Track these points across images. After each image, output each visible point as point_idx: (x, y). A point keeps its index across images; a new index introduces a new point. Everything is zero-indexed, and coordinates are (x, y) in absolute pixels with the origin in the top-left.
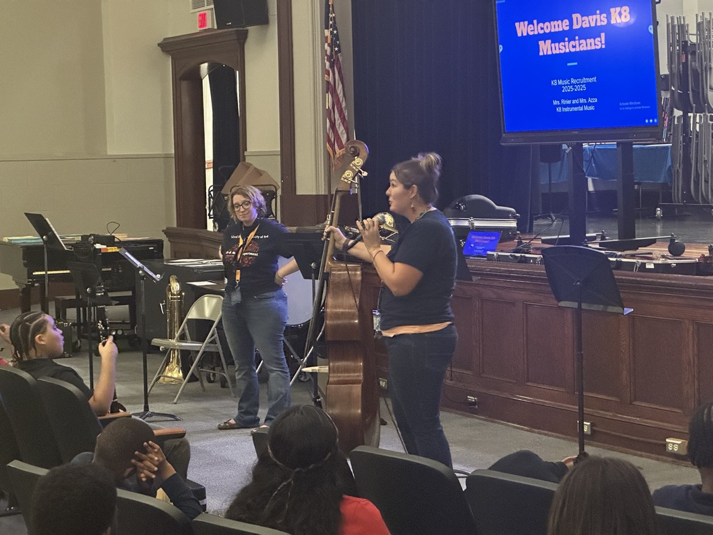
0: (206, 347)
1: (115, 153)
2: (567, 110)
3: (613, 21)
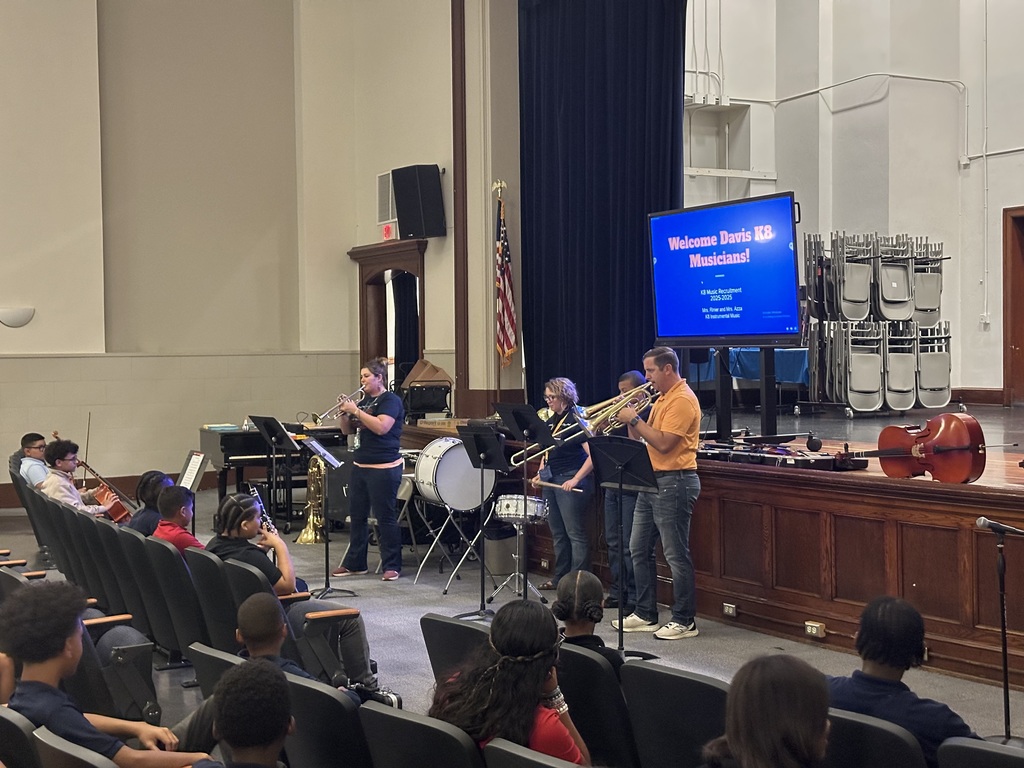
1: (307, 350)
2: (714, 317)
3: (757, 239)
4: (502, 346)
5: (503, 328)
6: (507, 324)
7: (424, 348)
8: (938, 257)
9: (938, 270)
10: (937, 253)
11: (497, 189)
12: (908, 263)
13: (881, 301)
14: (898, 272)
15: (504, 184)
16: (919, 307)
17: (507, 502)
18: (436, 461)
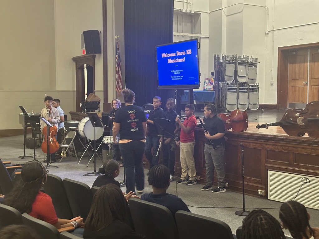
0: (70, 146)
2: (175, 79)
3: (187, 54)
4: (118, 89)
6: (119, 82)
7: (95, 90)
8: (256, 62)
9: (256, 67)
10: (256, 61)
11: (116, 38)
12: (246, 64)
13: (237, 76)
14: (243, 67)
15: (118, 37)
16: (250, 78)
17: (107, 138)
18: (84, 124)
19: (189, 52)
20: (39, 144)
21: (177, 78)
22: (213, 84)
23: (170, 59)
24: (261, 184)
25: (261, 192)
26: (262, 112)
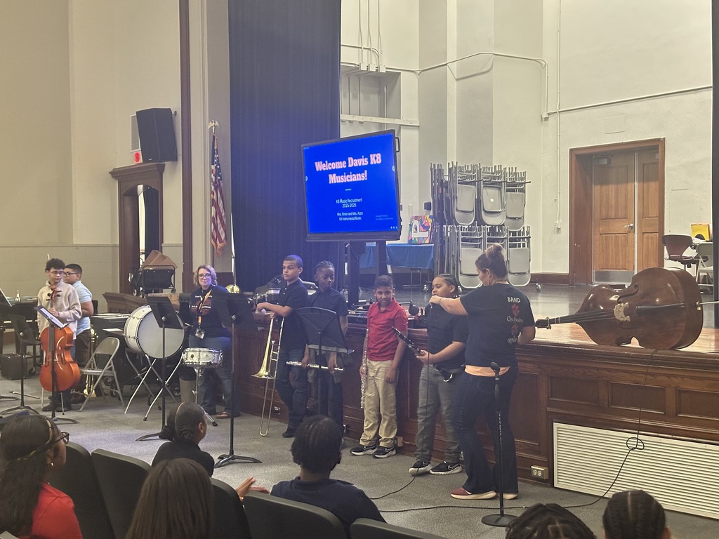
0: (104, 373)
1: (79, 243)
2: (345, 219)
3: (372, 163)
4: (215, 241)
5: (216, 228)
6: (219, 225)
7: (163, 242)
8: (523, 181)
9: (523, 191)
10: (522, 179)
11: (212, 127)
12: (502, 186)
13: (483, 212)
14: (495, 192)
15: (217, 124)
16: (509, 216)
17: (193, 353)
18: (138, 321)
19: (376, 158)
20: (32, 369)
21: (350, 216)
22: (430, 230)
23: (334, 175)
24: (538, 453)
25: (538, 470)
26: (538, 291)
